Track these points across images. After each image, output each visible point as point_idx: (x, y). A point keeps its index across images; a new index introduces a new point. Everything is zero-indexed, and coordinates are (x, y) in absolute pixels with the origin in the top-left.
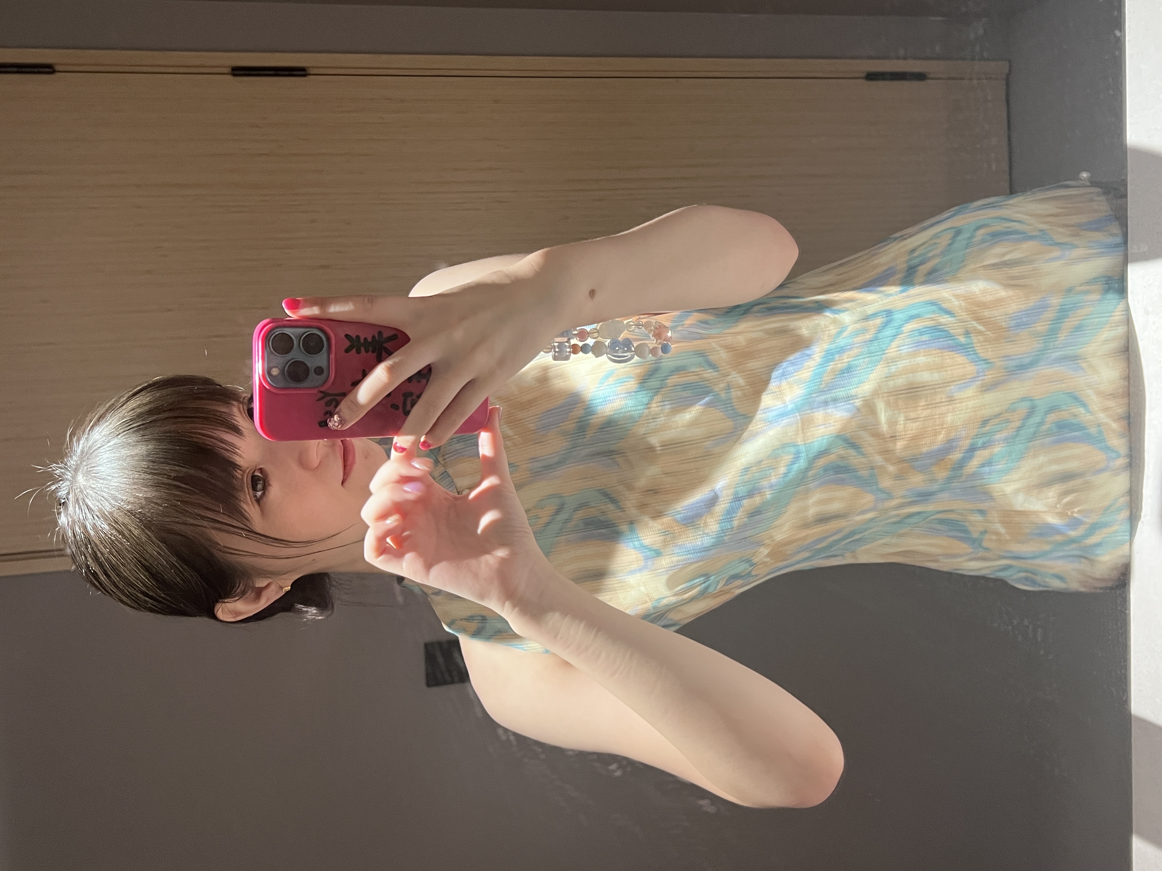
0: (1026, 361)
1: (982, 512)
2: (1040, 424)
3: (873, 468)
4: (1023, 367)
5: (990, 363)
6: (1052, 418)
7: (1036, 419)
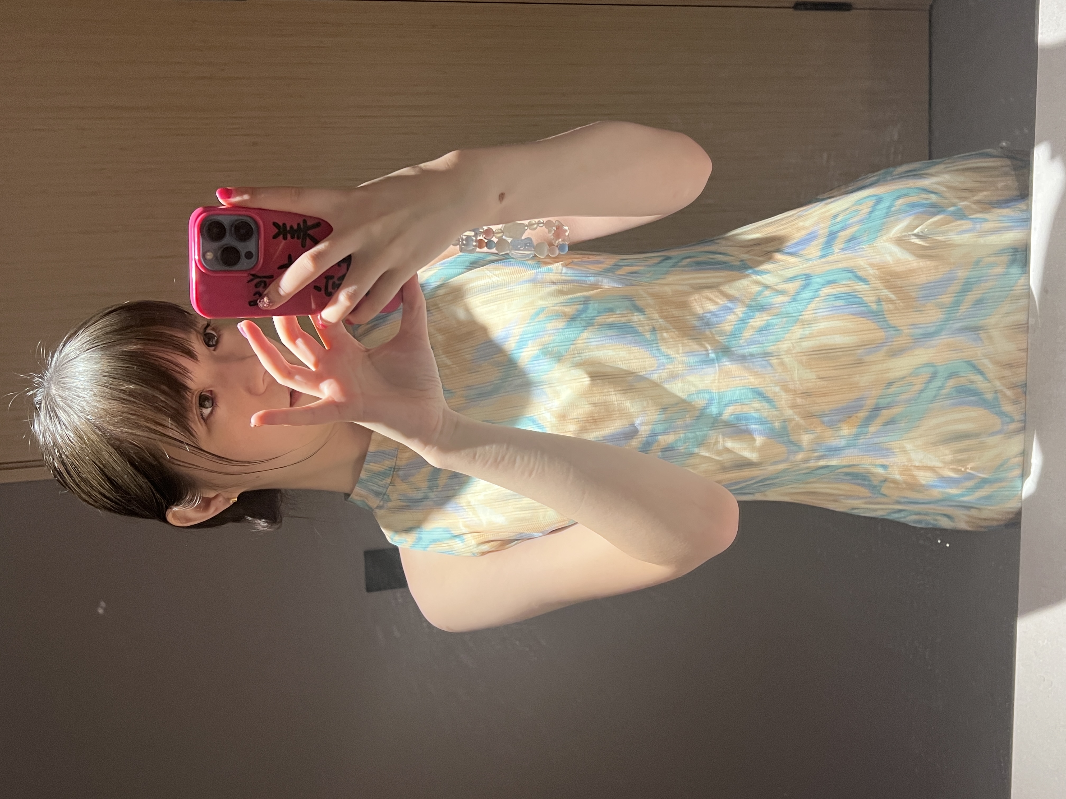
0: (932, 330)
1: (883, 465)
2: (941, 388)
3: (785, 421)
4: (928, 336)
5: (898, 330)
6: (951, 383)
7: (937, 383)
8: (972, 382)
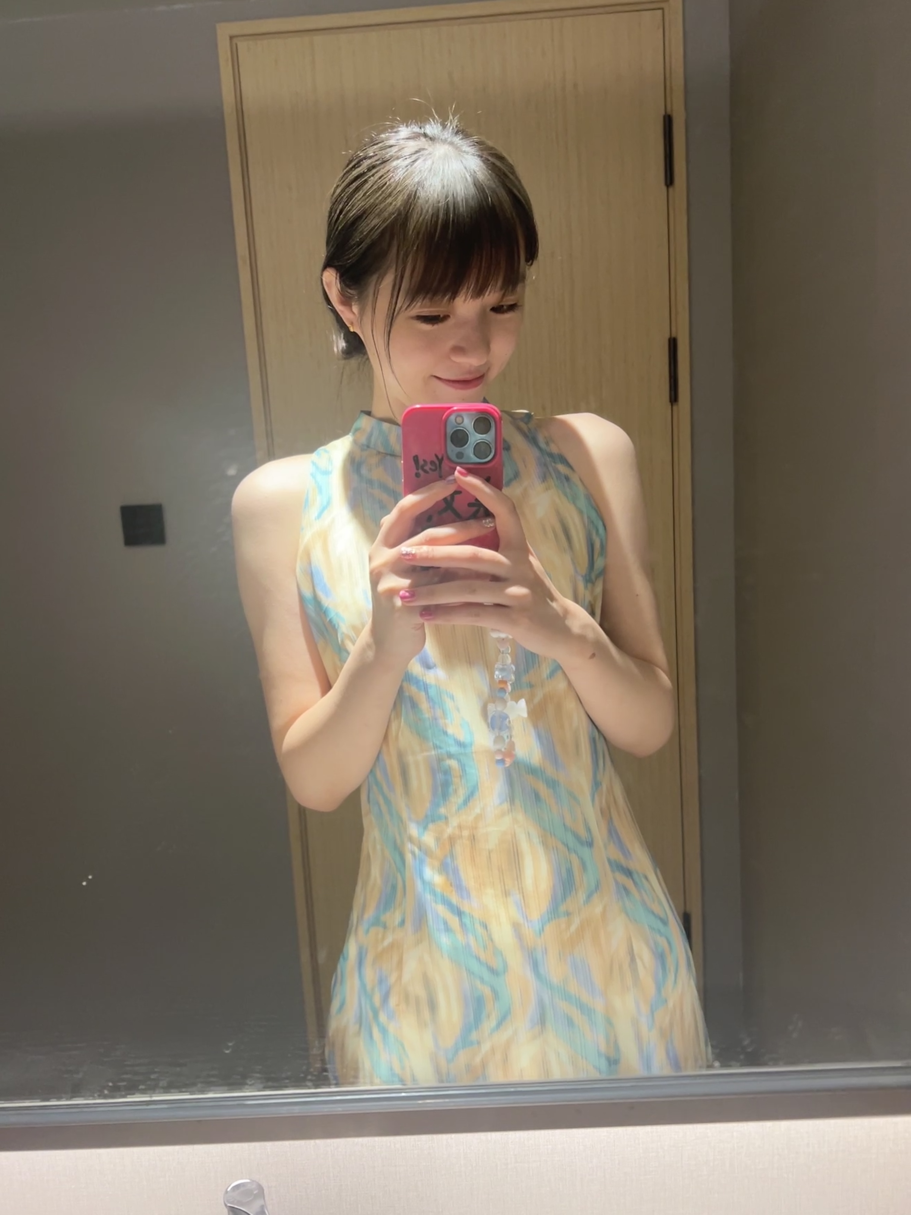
1: (403, 923)
2: (482, 980)
3: (446, 818)
4: (535, 966)
5: (540, 934)
6: (487, 991)
7: (486, 975)
8: (489, 1016)
